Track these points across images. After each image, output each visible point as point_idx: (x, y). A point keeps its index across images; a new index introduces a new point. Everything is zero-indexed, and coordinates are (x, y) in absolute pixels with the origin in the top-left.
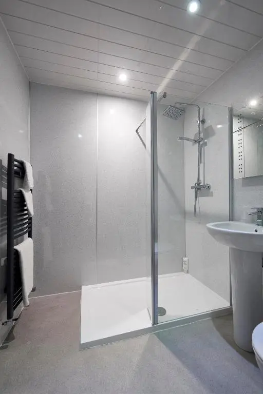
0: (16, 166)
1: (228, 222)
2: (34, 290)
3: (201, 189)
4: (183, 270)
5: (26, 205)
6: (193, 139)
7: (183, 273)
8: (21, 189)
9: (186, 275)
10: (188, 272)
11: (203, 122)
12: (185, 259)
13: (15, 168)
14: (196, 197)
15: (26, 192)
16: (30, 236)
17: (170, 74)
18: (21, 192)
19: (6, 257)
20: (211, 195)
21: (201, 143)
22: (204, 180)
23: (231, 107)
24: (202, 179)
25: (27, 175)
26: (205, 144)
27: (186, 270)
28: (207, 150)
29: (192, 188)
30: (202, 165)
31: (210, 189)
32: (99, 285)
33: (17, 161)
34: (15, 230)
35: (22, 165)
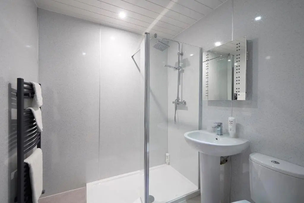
0: (25, 88)
1: (198, 131)
2: (43, 193)
3: (179, 104)
4: (166, 163)
5: (35, 121)
6: (174, 67)
7: (165, 165)
8: (31, 108)
9: (168, 166)
10: (169, 164)
11: (182, 54)
12: (167, 154)
13: (25, 90)
14: (176, 109)
15: (35, 110)
16: (39, 146)
17: (159, 17)
18: (31, 110)
19: (17, 170)
20: (186, 109)
21: (180, 70)
22: (182, 97)
23: (201, 47)
24: (180, 96)
25: (36, 96)
26: (183, 71)
27: (168, 162)
28: (184, 76)
29: (173, 103)
30: (180, 86)
31: (185, 104)
32: (101, 181)
33: (26, 84)
34: (24, 146)
35: (31, 87)
